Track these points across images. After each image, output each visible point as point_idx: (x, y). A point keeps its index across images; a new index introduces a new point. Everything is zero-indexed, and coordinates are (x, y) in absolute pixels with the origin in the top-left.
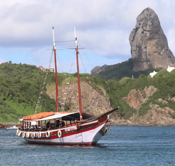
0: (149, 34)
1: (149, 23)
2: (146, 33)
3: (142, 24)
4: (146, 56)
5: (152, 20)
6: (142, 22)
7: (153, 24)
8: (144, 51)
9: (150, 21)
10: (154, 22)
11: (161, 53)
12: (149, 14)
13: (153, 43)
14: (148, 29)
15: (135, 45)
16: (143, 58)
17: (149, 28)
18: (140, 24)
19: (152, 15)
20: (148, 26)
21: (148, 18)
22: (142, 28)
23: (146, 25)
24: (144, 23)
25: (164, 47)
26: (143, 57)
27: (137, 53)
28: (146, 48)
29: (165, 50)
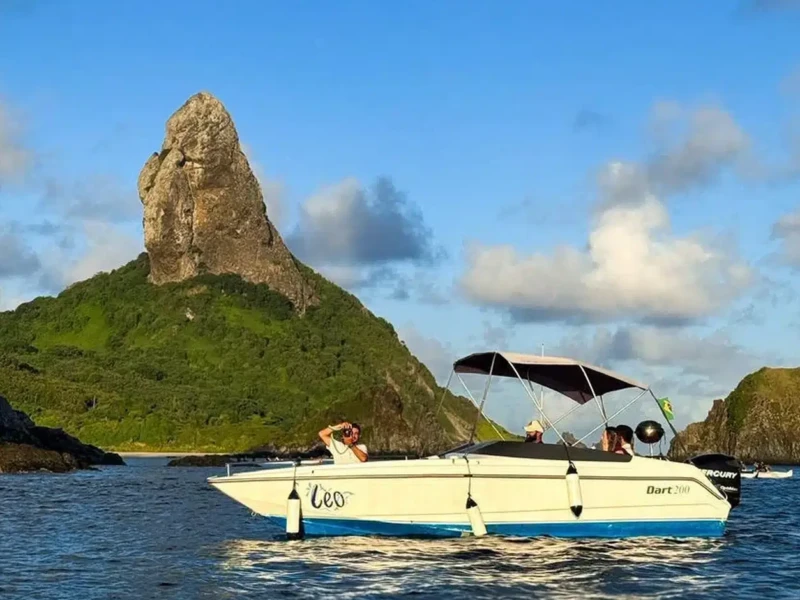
0: (200, 170)
1: (203, 136)
2: (192, 168)
3: (180, 140)
4: (189, 238)
5: (211, 127)
6: (181, 134)
7: (213, 139)
8: (182, 220)
9: (205, 132)
10: (218, 133)
11: (239, 232)
12: (203, 110)
13: (214, 200)
14: (197, 156)
15: (156, 201)
16: (178, 242)
17: (201, 153)
18: (174, 140)
19: (214, 112)
20: (199, 145)
21: (201, 122)
22: (182, 150)
23: (194, 143)
24: (187, 138)
25: (247, 212)
26: (178, 238)
27: (160, 227)
28: (188, 212)
29: (251, 222)
